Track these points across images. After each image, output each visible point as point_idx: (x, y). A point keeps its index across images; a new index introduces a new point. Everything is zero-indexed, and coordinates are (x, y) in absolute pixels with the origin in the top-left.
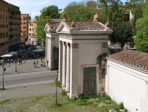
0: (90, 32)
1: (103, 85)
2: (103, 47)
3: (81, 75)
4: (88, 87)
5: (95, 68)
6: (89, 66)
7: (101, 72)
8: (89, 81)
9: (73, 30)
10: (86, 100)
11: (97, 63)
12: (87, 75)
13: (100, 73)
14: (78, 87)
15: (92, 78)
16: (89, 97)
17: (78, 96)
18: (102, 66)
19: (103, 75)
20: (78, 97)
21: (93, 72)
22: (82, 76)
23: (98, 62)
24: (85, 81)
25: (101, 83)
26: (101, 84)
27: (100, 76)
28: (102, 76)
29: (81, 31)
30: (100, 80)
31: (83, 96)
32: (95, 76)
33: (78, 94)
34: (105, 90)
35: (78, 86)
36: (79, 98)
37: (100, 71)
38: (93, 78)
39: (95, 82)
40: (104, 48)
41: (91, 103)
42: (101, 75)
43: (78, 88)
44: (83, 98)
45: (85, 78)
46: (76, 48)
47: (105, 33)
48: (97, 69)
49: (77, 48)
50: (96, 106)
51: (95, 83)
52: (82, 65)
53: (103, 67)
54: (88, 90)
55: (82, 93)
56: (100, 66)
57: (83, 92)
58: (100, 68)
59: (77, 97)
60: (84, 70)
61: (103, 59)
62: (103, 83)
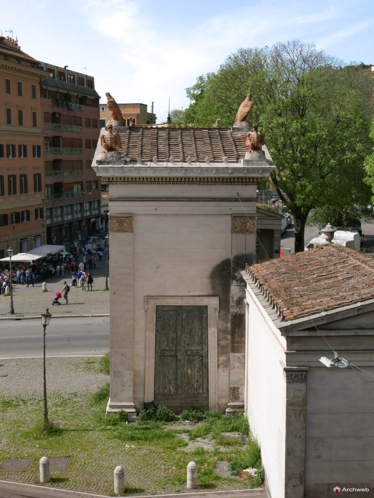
0: (176, 169)
1: (234, 378)
2: (234, 230)
3: (147, 333)
4: (176, 379)
5: (203, 310)
6: (179, 302)
7: (229, 325)
8: (179, 357)
9: (109, 163)
10: (159, 423)
11: (210, 292)
12: (172, 335)
13: (221, 332)
14: (135, 376)
15: (193, 348)
16: (179, 417)
17: (135, 407)
18: (232, 304)
19: (236, 339)
20: (134, 410)
21: (197, 324)
22: (152, 336)
23: (213, 288)
24: (161, 356)
25: (227, 370)
26: (226, 373)
27: (223, 343)
28: (233, 342)
29: (138, 165)
30: (222, 358)
31: (150, 410)
32: (203, 342)
33: (134, 399)
34: (243, 394)
35: (136, 374)
36: (138, 415)
37: (221, 323)
38: (195, 348)
39: (205, 361)
40: (241, 236)
41: (169, 435)
42: (226, 339)
43: (134, 381)
44: (149, 417)
45: (164, 347)
46: (124, 231)
47: (241, 175)
48: (213, 315)
49: (131, 230)
50: (174, 449)
51: (204, 367)
52: (148, 298)
53: (234, 310)
54: (176, 390)
55: (149, 397)
56: (224, 304)
57: (155, 395)
58: (222, 313)
59: (127, 410)
60: (158, 317)
61: (235, 278)
62: (234, 367)
